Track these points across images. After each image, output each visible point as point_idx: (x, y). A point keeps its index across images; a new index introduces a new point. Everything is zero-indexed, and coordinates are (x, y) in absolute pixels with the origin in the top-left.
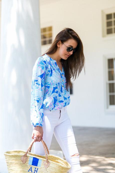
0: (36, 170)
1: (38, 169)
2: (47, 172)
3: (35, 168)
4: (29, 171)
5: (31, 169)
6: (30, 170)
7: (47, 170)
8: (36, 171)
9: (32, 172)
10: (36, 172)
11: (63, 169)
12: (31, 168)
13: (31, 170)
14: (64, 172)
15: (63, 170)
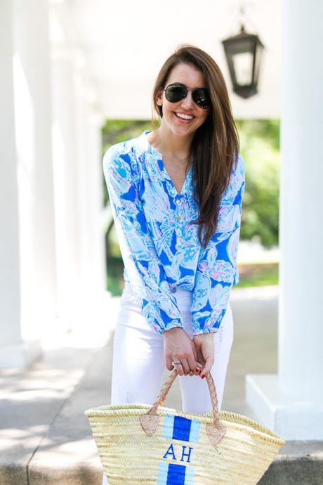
0: (187, 451)
1: (190, 448)
2: (220, 454)
3: (184, 447)
4: (165, 457)
5: (171, 451)
6: (168, 453)
7: (220, 450)
8: (185, 455)
9: (174, 458)
10: (187, 457)
11: (264, 444)
12: (171, 447)
13: (173, 454)
14: (269, 451)
15: (266, 445)
